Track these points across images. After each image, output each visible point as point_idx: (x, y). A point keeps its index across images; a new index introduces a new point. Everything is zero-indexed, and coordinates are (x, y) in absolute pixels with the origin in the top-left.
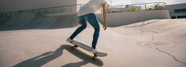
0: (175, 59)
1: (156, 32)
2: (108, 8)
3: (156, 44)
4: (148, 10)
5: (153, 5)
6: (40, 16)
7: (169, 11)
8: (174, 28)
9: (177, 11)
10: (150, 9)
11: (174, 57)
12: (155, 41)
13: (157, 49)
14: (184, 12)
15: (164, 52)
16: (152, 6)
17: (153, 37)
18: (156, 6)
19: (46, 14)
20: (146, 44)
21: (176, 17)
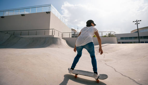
0: (115, 70)
1: (106, 53)
2: (75, 33)
3: (105, 61)
4: (103, 37)
5: (108, 33)
6: (15, 37)
7: (117, 38)
8: (118, 50)
9: (122, 38)
10: (105, 36)
11: (115, 69)
12: (105, 59)
13: (106, 64)
14: (126, 39)
15: (109, 66)
16: (106, 34)
17: (105, 56)
18: (109, 34)
19: (21, 35)
20: (99, 61)
21: (121, 43)
